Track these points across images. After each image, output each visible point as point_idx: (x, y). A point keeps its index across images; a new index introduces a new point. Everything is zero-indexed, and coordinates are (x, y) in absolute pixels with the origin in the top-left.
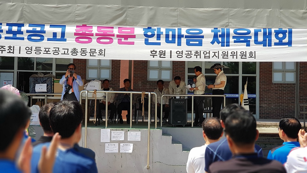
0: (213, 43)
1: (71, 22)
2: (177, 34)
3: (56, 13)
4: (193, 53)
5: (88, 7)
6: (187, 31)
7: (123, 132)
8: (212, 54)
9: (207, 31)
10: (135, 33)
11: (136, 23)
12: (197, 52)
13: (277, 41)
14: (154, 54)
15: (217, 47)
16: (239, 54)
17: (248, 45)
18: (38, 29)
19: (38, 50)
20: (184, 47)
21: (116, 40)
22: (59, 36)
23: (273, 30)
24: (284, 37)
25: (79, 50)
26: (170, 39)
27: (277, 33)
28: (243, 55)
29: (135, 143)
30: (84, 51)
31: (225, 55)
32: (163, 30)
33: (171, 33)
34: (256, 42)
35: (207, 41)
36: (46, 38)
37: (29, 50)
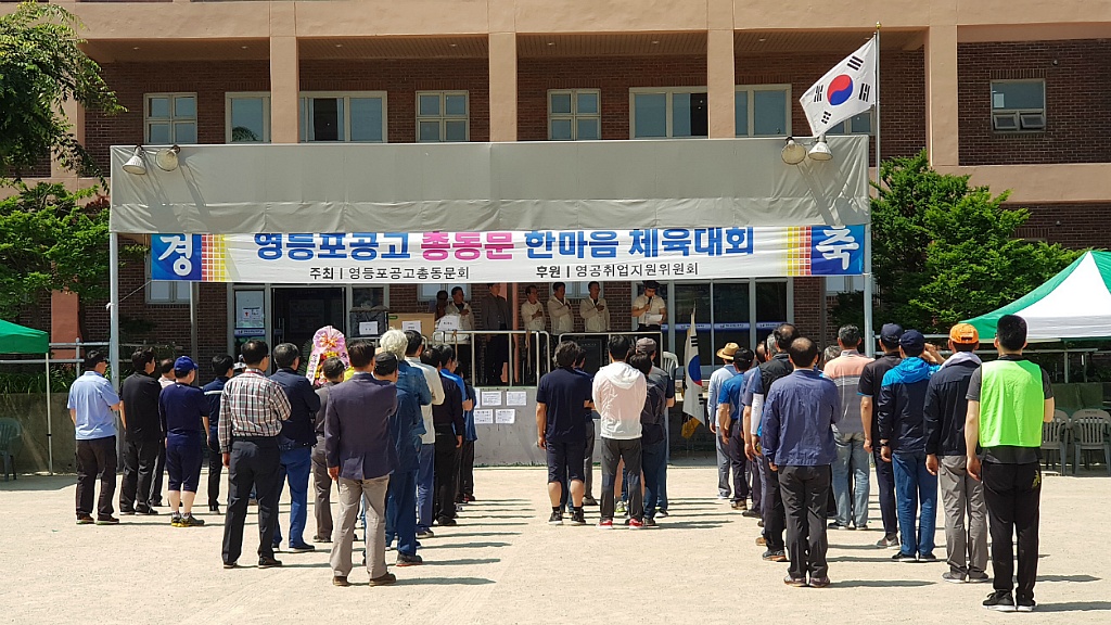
0: (632, 252)
1: (416, 229)
2: (576, 240)
3: (392, 216)
4: (602, 268)
5: (441, 204)
6: (592, 236)
7: (500, 392)
8: (631, 270)
9: (623, 235)
10: (513, 242)
11: (514, 227)
12: (608, 267)
13: (731, 246)
14: (541, 271)
15: (639, 259)
16: (672, 267)
17: (686, 254)
18: (367, 240)
19: (368, 272)
20: (589, 260)
21: (483, 253)
22: (398, 251)
23: (724, 230)
24: (741, 240)
25: (429, 271)
26: (567, 248)
27: (730, 234)
28: (678, 268)
29: (518, 409)
30: (436, 272)
31: (651, 269)
32: (556, 234)
33: (567, 239)
34: (698, 249)
35: (623, 249)
36: (379, 254)
37: (354, 273)
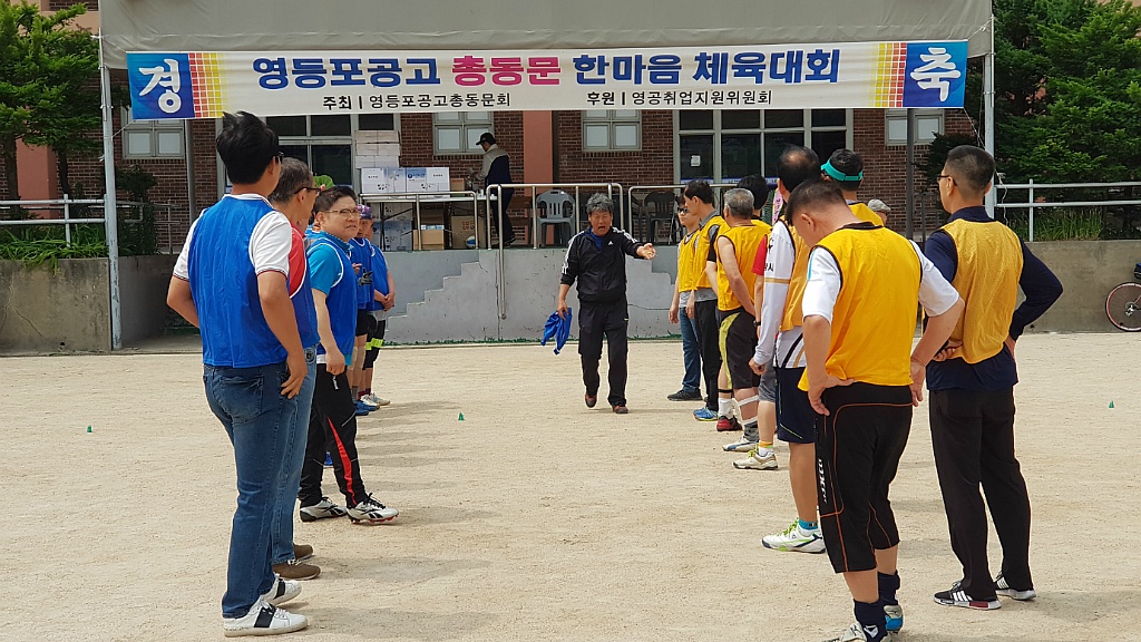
0: (696, 77)
2: (633, 64)
4: (662, 96)
6: (652, 61)
8: (695, 98)
12: (668, 94)
13: (812, 72)
15: (704, 84)
16: (742, 95)
17: (759, 81)
18: (389, 66)
19: (392, 100)
20: (646, 85)
21: (526, 78)
22: (426, 75)
23: (805, 53)
24: (824, 65)
25: (464, 98)
26: (622, 72)
27: (812, 58)
28: (749, 97)
30: (472, 100)
31: (717, 98)
32: (609, 59)
33: (623, 63)
34: (774, 75)
35: (687, 72)
36: (403, 81)
37: (377, 101)
